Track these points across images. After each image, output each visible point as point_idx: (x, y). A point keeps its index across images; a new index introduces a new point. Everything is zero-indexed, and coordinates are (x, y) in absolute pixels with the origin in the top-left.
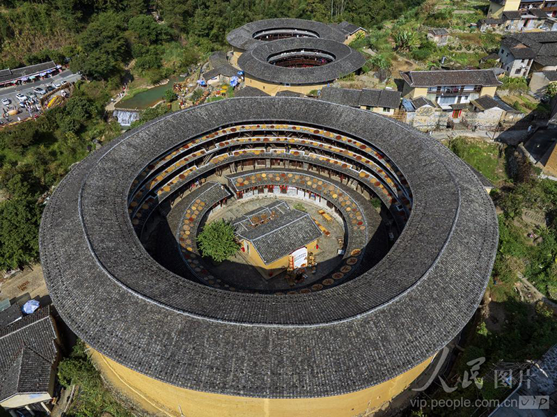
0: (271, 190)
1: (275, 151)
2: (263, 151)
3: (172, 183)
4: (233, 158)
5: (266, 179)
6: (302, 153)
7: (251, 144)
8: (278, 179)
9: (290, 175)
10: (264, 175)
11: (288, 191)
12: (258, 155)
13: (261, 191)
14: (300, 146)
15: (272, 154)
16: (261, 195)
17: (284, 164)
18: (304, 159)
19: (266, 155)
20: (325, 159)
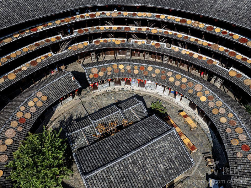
0: (128, 82)
1: (136, 42)
2: (123, 41)
3: (20, 70)
4: (93, 46)
5: (123, 71)
6: (164, 45)
7: (112, 33)
8: (136, 72)
9: (150, 69)
10: (121, 67)
11: (146, 85)
12: (119, 45)
13: (118, 82)
14: (162, 37)
15: (132, 44)
16: (118, 87)
17: (144, 56)
18: (165, 52)
19: (127, 45)
20: (188, 53)
